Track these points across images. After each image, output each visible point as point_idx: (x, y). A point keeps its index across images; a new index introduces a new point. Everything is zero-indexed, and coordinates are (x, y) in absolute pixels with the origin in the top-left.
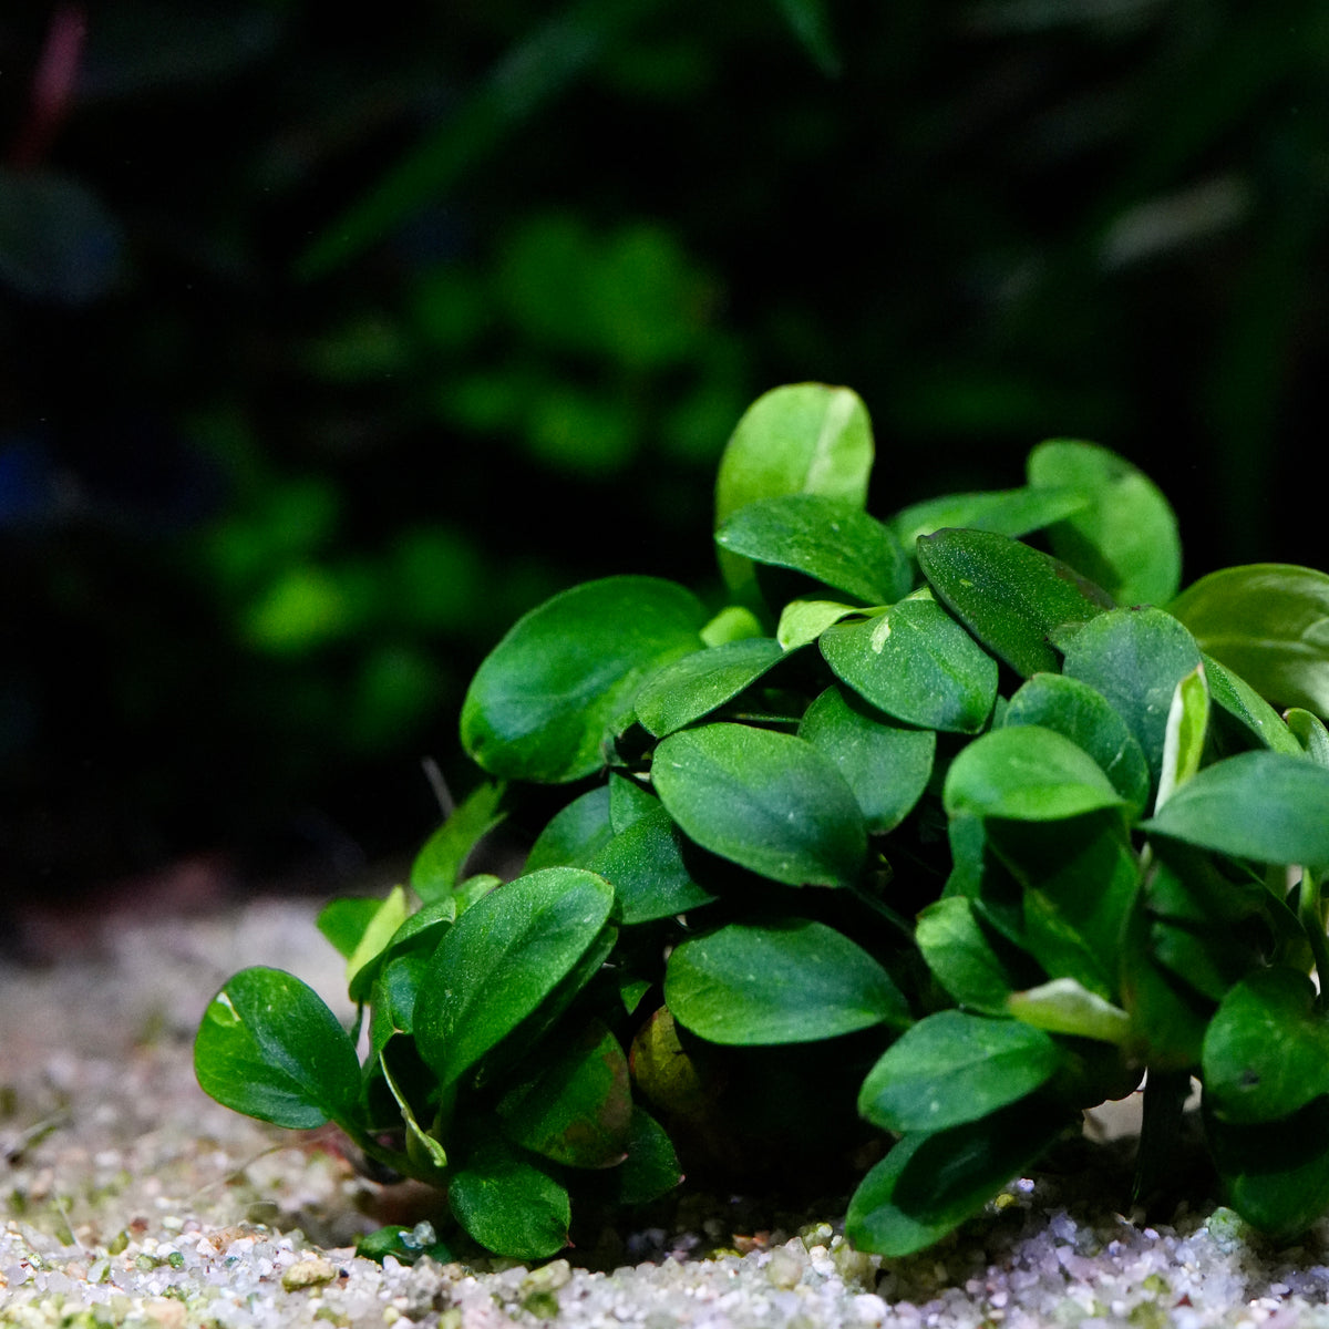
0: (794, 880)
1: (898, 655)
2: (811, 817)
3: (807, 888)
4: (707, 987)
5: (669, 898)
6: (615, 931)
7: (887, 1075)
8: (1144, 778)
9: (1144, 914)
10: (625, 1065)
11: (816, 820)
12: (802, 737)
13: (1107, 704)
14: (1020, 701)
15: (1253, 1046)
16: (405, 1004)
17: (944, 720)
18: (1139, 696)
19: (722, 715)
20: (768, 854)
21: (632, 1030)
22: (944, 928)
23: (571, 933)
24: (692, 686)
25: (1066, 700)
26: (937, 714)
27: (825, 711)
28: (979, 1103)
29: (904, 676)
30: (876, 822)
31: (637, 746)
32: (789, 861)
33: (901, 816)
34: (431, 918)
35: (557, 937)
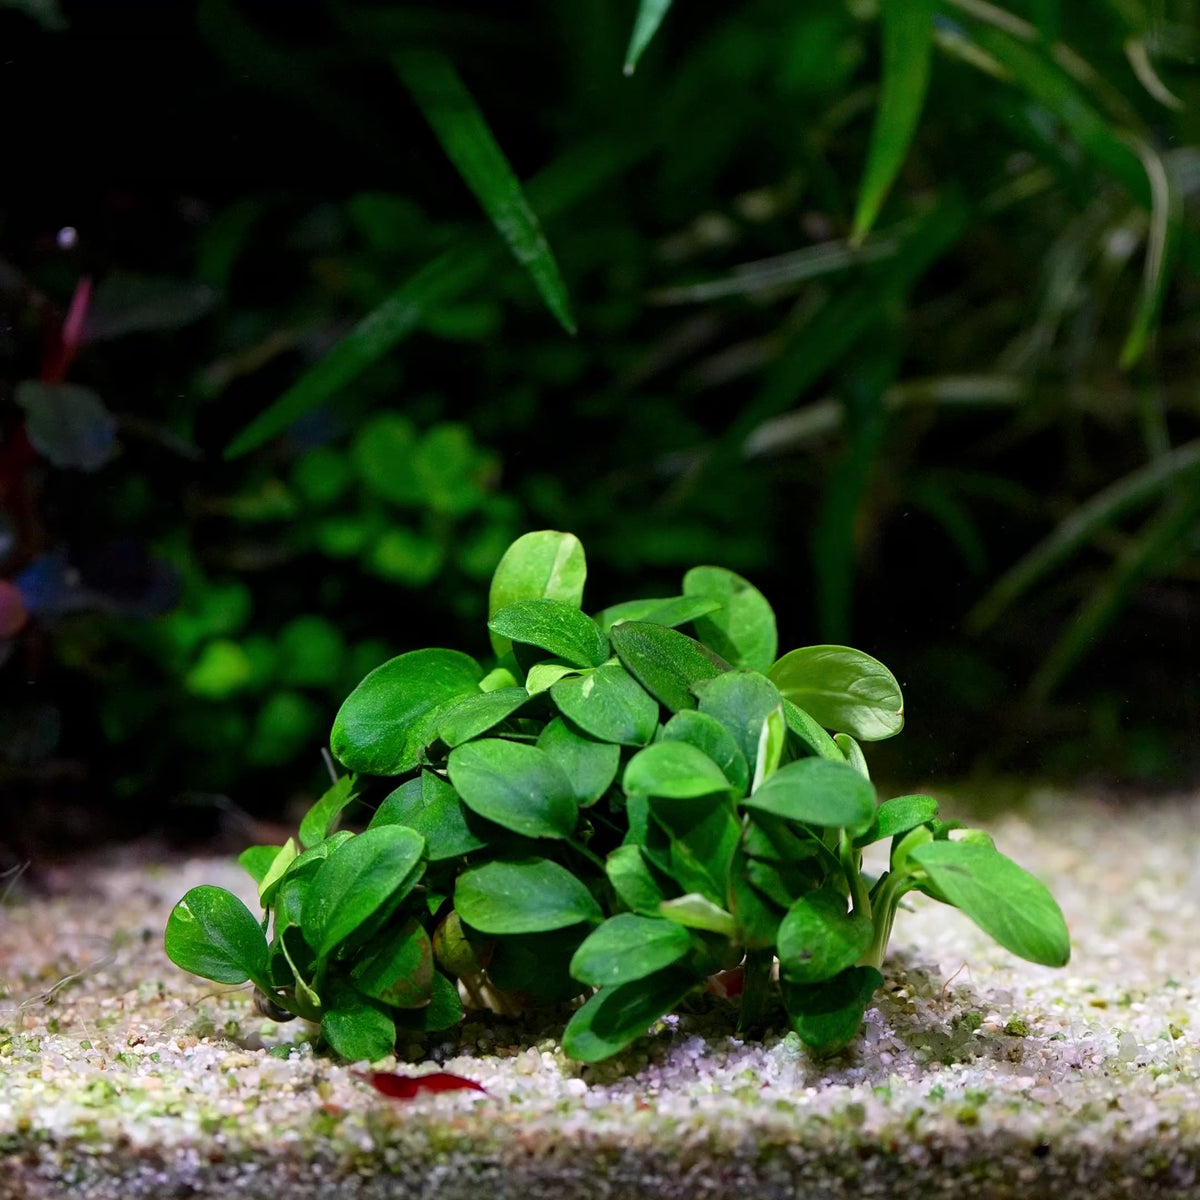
0: (533, 834)
1: (597, 699)
2: (544, 796)
3: (541, 839)
4: (480, 898)
5: (458, 843)
6: (424, 865)
7: (588, 953)
8: (746, 774)
9: (742, 855)
10: (429, 946)
11: (547, 798)
12: (540, 747)
13: (724, 729)
14: (671, 727)
15: (807, 936)
16: (297, 908)
17: (626, 738)
18: (744, 725)
19: (490, 734)
20: (518, 818)
21: (434, 924)
22: (623, 864)
23: (398, 865)
24: (473, 715)
25: (699, 727)
26: (621, 734)
27: (554, 731)
28: (643, 968)
29: (602, 711)
30: (583, 800)
31: (438, 753)
32: (531, 823)
33: (598, 796)
34: (312, 856)
35: (389, 868)
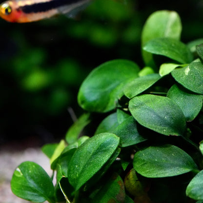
0: (167, 134)
1: (192, 75)
2: (172, 118)
3: (170, 136)
4: (145, 163)
5: (134, 140)
6: (120, 149)
7: (193, 186)
10: (123, 184)
12: (169, 97)
16: (65, 169)
19: (146, 92)
20: (160, 127)
21: (124, 175)
23: (108, 149)
24: (138, 85)
27: (173, 90)
29: (194, 81)
30: (188, 118)
31: (124, 102)
32: (166, 129)
33: (195, 117)
34: (72, 147)
35: (105, 151)
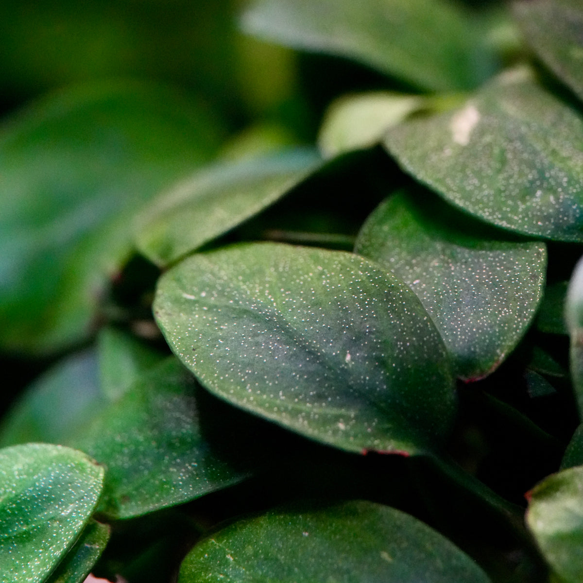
0: (354, 445)
1: (489, 146)
2: (377, 358)
3: (372, 455)
6: (104, 531)
11: (383, 363)
17: (558, 227)
20: (317, 409)
22: (567, 510)
23: (42, 531)
26: (547, 218)
29: (499, 171)
30: (467, 364)
32: (347, 420)
